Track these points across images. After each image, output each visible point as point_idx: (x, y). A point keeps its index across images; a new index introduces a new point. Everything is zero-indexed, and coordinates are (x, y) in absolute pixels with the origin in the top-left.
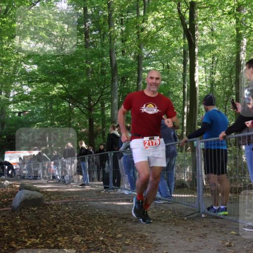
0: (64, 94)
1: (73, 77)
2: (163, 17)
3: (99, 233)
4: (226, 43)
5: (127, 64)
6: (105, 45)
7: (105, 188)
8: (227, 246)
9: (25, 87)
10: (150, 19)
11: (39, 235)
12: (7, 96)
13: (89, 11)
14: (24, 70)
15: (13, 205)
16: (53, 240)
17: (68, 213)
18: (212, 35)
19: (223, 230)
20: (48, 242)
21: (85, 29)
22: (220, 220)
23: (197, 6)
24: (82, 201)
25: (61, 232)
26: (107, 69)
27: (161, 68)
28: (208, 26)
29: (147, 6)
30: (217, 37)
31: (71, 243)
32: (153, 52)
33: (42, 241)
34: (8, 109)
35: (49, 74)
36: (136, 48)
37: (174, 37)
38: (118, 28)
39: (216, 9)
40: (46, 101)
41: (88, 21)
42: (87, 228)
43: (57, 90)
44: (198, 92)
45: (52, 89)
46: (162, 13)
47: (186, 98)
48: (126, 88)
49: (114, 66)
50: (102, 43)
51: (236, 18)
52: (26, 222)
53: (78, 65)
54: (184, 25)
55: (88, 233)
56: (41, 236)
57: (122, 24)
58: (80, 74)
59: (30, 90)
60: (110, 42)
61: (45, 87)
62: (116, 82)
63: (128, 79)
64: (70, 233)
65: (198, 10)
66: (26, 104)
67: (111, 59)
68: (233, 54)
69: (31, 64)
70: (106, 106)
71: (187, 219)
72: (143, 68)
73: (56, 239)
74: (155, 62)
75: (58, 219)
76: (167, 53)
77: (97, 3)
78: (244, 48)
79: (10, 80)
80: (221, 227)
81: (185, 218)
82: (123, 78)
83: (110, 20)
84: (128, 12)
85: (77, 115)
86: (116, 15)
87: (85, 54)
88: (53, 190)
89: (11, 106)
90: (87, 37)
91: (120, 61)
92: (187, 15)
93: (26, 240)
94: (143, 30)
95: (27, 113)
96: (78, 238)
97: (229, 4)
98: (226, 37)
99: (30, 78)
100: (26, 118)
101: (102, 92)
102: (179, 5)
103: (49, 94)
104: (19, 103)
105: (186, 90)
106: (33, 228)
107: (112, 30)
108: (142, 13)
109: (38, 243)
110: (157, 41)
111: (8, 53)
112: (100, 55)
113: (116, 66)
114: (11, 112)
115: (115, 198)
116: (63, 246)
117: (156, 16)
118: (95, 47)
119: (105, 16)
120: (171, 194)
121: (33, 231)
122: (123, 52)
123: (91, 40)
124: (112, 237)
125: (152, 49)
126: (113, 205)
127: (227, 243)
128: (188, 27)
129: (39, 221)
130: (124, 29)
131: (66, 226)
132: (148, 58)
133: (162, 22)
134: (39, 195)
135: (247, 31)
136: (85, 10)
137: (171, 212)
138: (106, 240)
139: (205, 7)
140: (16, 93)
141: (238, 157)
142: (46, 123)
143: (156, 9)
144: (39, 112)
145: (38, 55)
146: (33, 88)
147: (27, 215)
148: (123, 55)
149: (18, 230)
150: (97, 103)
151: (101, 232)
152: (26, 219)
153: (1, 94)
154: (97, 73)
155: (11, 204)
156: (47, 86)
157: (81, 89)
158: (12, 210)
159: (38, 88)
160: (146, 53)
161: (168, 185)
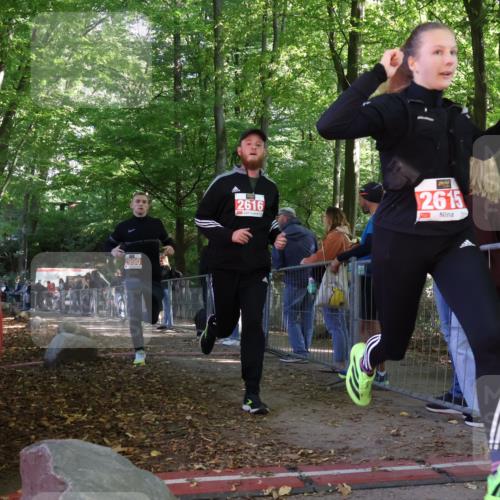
0: (136, 176)
1: (153, 149)
2: (305, 54)
3: (184, 408)
6: (208, 96)
7: (199, 334)
8: (393, 435)
9: (73, 163)
10: (284, 57)
11: (86, 407)
12: (43, 175)
13: (184, 41)
14: (71, 134)
15: (46, 357)
16: (108, 417)
17: (135, 373)
19: (388, 408)
20: (101, 420)
21: (175, 69)
22: (384, 392)
23: (361, 39)
24: (160, 355)
25: (124, 404)
26: (209, 138)
27: (299, 139)
29: (279, 36)
31: (138, 424)
32: (286, 112)
33: (91, 417)
34: (44, 198)
35: (113, 142)
36: (259, 105)
37: (322, 88)
38: (230, 69)
40: (105, 185)
41: (180, 57)
42: (166, 400)
43: (124, 169)
44: (358, 179)
45: (117, 168)
46: (304, 48)
47: (338, 189)
49: (220, 133)
50: (202, 94)
52: (66, 386)
53: (161, 128)
54: (338, 68)
55: (167, 407)
56: (90, 409)
57: (236, 63)
58: (164, 143)
59: (80, 167)
60: (216, 92)
61: (106, 164)
62: (224, 160)
64: (137, 407)
65: (363, 46)
66: (74, 191)
67: (216, 120)
69: (83, 125)
71: (332, 389)
72: (270, 139)
73: (114, 417)
74: (289, 129)
75: (120, 383)
76: (309, 114)
77: (197, 27)
79: (48, 149)
80: (386, 405)
81: (329, 388)
83: (216, 57)
84: (247, 45)
86: (227, 48)
87: (173, 110)
89: (50, 194)
90: (178, 82)
91: (232, 124)
92: (345, 53)
93: (66, 416)
94: (271, 74)
95: (74, 205)
96: (149, 416)
99: (81, 148)
100: (72, 215)
101: (199, 175)
102: (331, 36)
103: (111, 175)
104: (63, 190)
105: (339, 176)
106: (78, 396)
107: (220, 72)
108: (270, 47)
109: (84, 422)
110: (294, 94)
111: (46, 106)
112: (199, 114)
113: (224, 132)
114: (48, 204)
115: (215, 350)
116: (125, 427)
117: (293, 52)
118: (191, 100)
119: (208, 50)
120: (307, 348)
121: (77, 401)
122: (237, 109)
123: (184, 87)
124: (206, 416)
125: (285, 106)
126: (210, 362)
127: (393, 431)
128: (346, 73)
129: (88, 384)
130: (239, 71)
131: (132, 395)
132: (277, 121)
133: (302, 63)
136: (177, 38)
137: (305, 377)
138: (195, 420)
139: (374, 43)
140: (57, 172)
142: (105, 224)
143: (293, 42)
144: (94, 205)
145: (96, 110)
146: (85, 164)
147: (69, 374)
148: (237, 114)
149: (52, 399)
150: (191, 192)
151: (188, 406)
152: (67, 381)
153: (33, 173)
154: (193, 143)
155: (43, 356)
156: (109, 162)
157: (164, 169)
158: (44, 364)
159: (94, 164)
160: (275, 112)
161: (303, 332)
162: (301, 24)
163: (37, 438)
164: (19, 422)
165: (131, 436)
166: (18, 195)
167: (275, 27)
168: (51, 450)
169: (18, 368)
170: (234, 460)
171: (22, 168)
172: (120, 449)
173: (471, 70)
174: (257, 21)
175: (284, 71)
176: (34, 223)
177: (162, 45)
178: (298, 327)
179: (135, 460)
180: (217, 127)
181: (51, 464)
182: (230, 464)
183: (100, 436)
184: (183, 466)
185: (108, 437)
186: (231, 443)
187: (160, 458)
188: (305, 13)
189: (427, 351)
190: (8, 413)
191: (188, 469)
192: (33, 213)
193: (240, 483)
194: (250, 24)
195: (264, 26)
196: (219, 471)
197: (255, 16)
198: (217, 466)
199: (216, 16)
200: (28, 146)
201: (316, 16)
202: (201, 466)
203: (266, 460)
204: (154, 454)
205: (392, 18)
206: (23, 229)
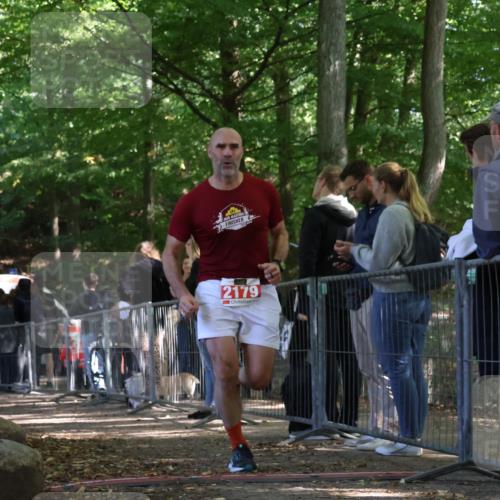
7: (294, 427)
24: (199, 483)
48: (380, 12)
70: (297, 88)
85: (175, 126)
88: (79, 436)
101: (278, 30)
115: (337, 468)
134: (24, 455)
142: (49, 163)
144: (20, 114)
150: (258, 74)
157: (189, 20)
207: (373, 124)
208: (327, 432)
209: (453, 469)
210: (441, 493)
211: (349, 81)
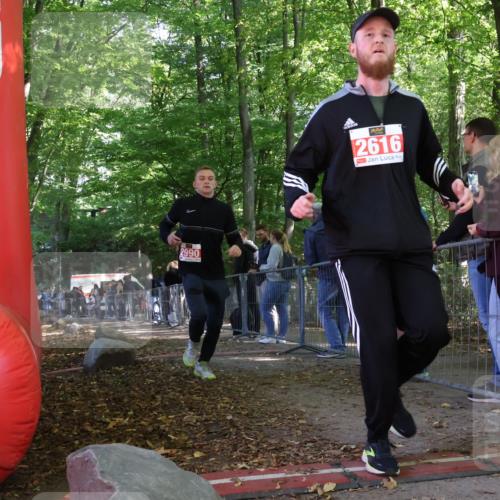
0: (164, 179)
1: (180, 151)
2: (327, 48)
3: (224, 408)
4: (432, 91)
5: (268, 128)
6: (232, 96)
7: (235, 333)
8: (436, 427)
9: (102, 170)
10: (306, 52)
11: (128, 411)
12: (73, 183)
13: (205, 42)
14: (99, 141)
15: (84, 363)
16: (150, 420)
17: (174, 375)
18: (409, 77)
19: (430, 400)
20: (143, 422)
21: (198, 71)
22: (424, 384)
25: (164, 407)
26: (235, 137)
28: (402, 63)
29: (299, 31)
30: (416, 80)
31: (180, 426)
32: (310, 107)
33: (133, 420)
34: (75, 206)
35: (140, 146)
36: (283, 102)
38: (253, 68)
39: (415, 35)
40: (135, 190)
41: (202, 59)
42: (207, 401)
43: (152, 172)
45: (146, 172)
46: (326, 42)
48: (268, 168)
49: (246, 132)
50: (226, 94)
51: (447, 49)
52: (107, 390)
53: (187, 130)
55: (208, 408)
56: (131, 413)
57: (259, 61)
58: (191, 145)
59: (109, 173)
60: (240, 91)
61: (135, 168)
62: (251, 159)
63: (271, 152)
64: (178, 408)
66: (104, 197)
67: (242, 119)
68: (444, 109)
69: (110, 131)
70: (235, 197)
73: (155, 420)
75: (159, 386)
77: (218, 28)
78: (461, 98)
79: (76, 158)
80: (427, 396)
82: (262, 151)
83: (238, 56)
84: (268, 42)
86: (248, 47)
87: (198, 112)
89: (80, 201)
90: (201, 83)
91: (257, 122)
93: (108, 420)
94: (294, 70)
95: (105, 211)
96: (190, 417)
97: (436, 26)
98: (432, 80)
99: (109, 154)
100: (103, 220)
101: (227, 175)
103: (140, 179)
104: (93, 196)
106: (118, 400)
107: (243, 71)
108: (291, 43)
109: (125, 425)
110: (318, 89)
111: (73, 114)
112: (224, 114)
113: (250, 131)
114: (79, 211)
115: (252, 349)
116: (167, 429)
117: (315, 47)
118: (215, 100)
119: (230, 50)
120: (343, 342)
121: (117, 405)
122: (262, 107)
123: (208, 88)
124: (247, 415)
125: (310, 101)
126: (248, 361)
127: (436, 423)
129: (128, 388)
130: (262, 69)
131: (172, 397)
132: (302, 116)
133: (324, 57)
135: (467, 71)
136: (198, 40)
137: (344, 372)
138: (236, 419)
140: (86, 179)
141: (453, 279)
142: (137, 229)
143: (314, 37)
144: (125, 209)
145: (122, 116)
146: (114, 170)
147: (108, 378)
148: (262, 112)
149: (93, 404)
150: (220, 192)
151: (228, 406)
152: (107, 385)
153: (63, 181)
154: (220, 143)
155: (82, 361)
156: (137, 167)
158: (84, 370)
159: (123, 170)
160: (300, 108)
161: (339, 327)
162: (321, 18)
163: (81, 443)
164: (63, 427)
165: (173, 437)
166: (50, 204)
167: (295, 22)
168: (97, 455)
169: (59, 374)
170: (277, 458)
171: (52, 177)
172: (162, 451)
173: (496, 54)
174: (277, 18)
175: (306, 66)
176: (67, 231)
177: (183, 47)
178: (334, 321)
179: (179, 461)
180: (242, 127)
181: (97, 469)
182: (274, 462)
183: (143, 439)
184: (226, 466)
185: (150, 440)
186: (273, 441)
187: (203, 459)
188: (324, 7)
189: (466, 341)
190: (51, 420)
191: (232, 469)
192: (65, 221)
193: (285, 481)
194: (269, 21)
195: (284, 23)
196: (262, 470)
197: (275, 13)
198: (260, 464)
199: (236, 16)
200: (56, 155)
201: (336, 9)
202: (244, 465)
203: (309, 457)
204: (197, 455)
205: (413, 6)
206: (56, 237)
207: (265, 212)
208: (247, 335)
209: (297, 348)
210: (293, 358)
211: (256, 195)
